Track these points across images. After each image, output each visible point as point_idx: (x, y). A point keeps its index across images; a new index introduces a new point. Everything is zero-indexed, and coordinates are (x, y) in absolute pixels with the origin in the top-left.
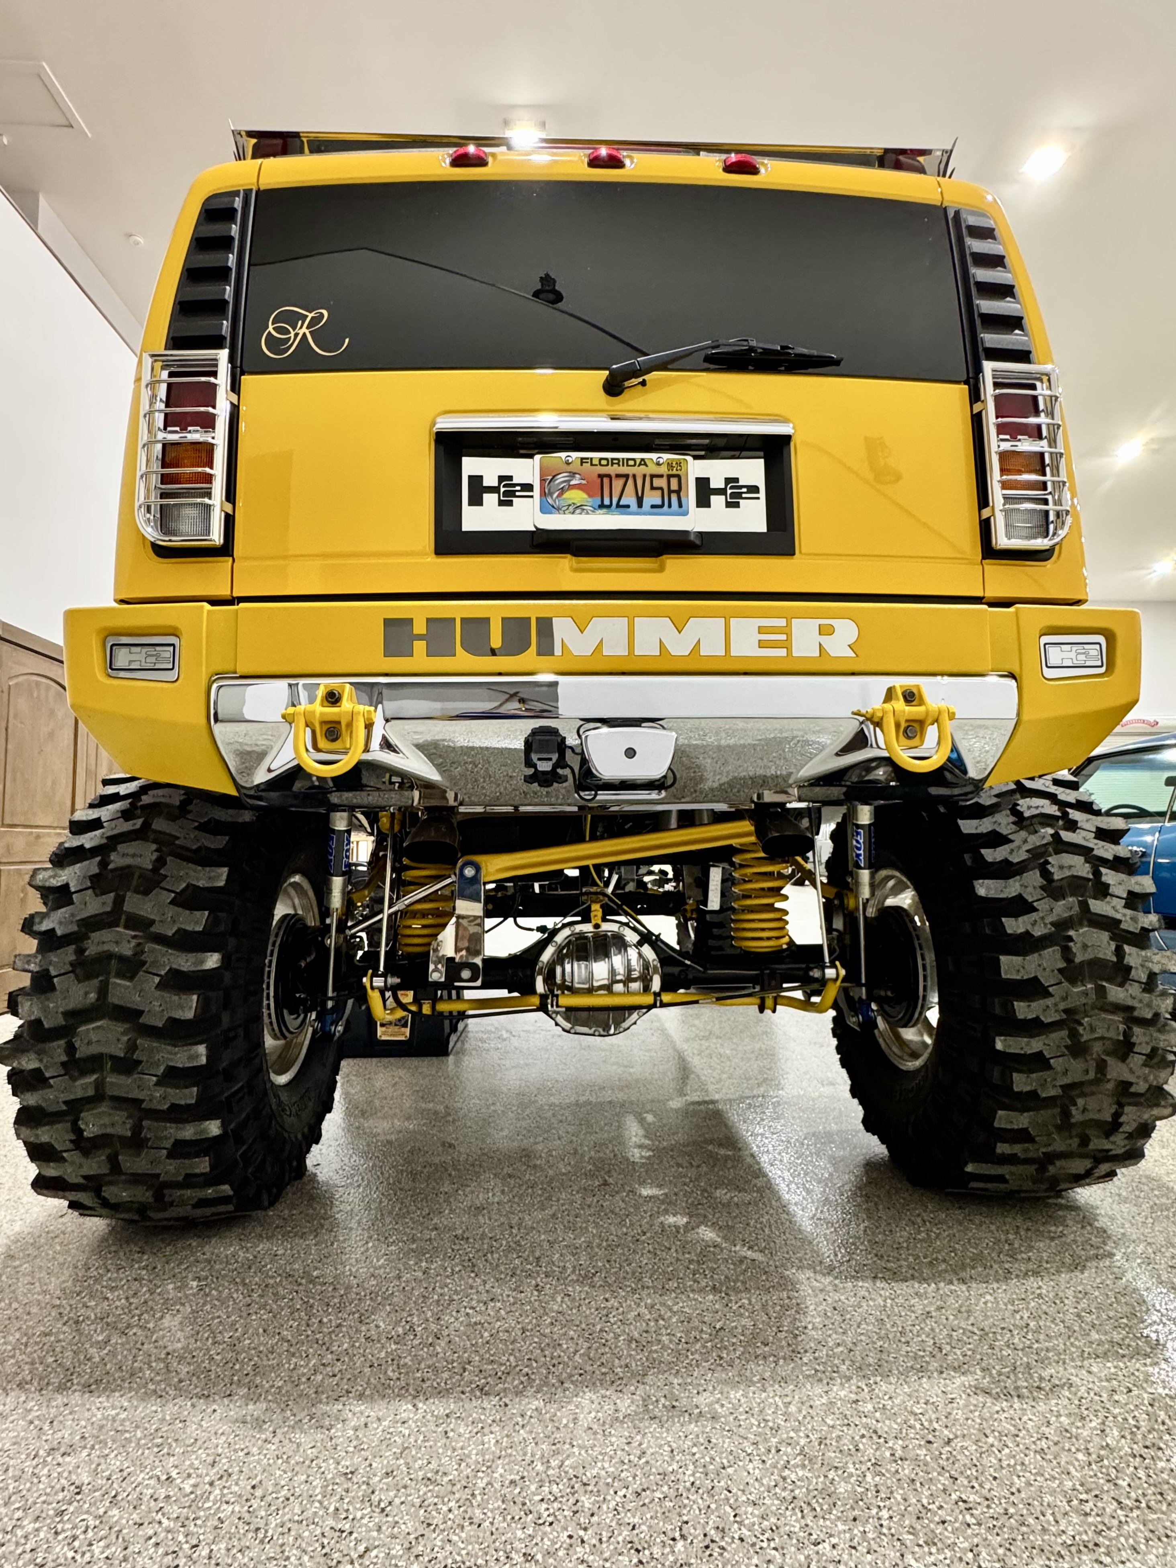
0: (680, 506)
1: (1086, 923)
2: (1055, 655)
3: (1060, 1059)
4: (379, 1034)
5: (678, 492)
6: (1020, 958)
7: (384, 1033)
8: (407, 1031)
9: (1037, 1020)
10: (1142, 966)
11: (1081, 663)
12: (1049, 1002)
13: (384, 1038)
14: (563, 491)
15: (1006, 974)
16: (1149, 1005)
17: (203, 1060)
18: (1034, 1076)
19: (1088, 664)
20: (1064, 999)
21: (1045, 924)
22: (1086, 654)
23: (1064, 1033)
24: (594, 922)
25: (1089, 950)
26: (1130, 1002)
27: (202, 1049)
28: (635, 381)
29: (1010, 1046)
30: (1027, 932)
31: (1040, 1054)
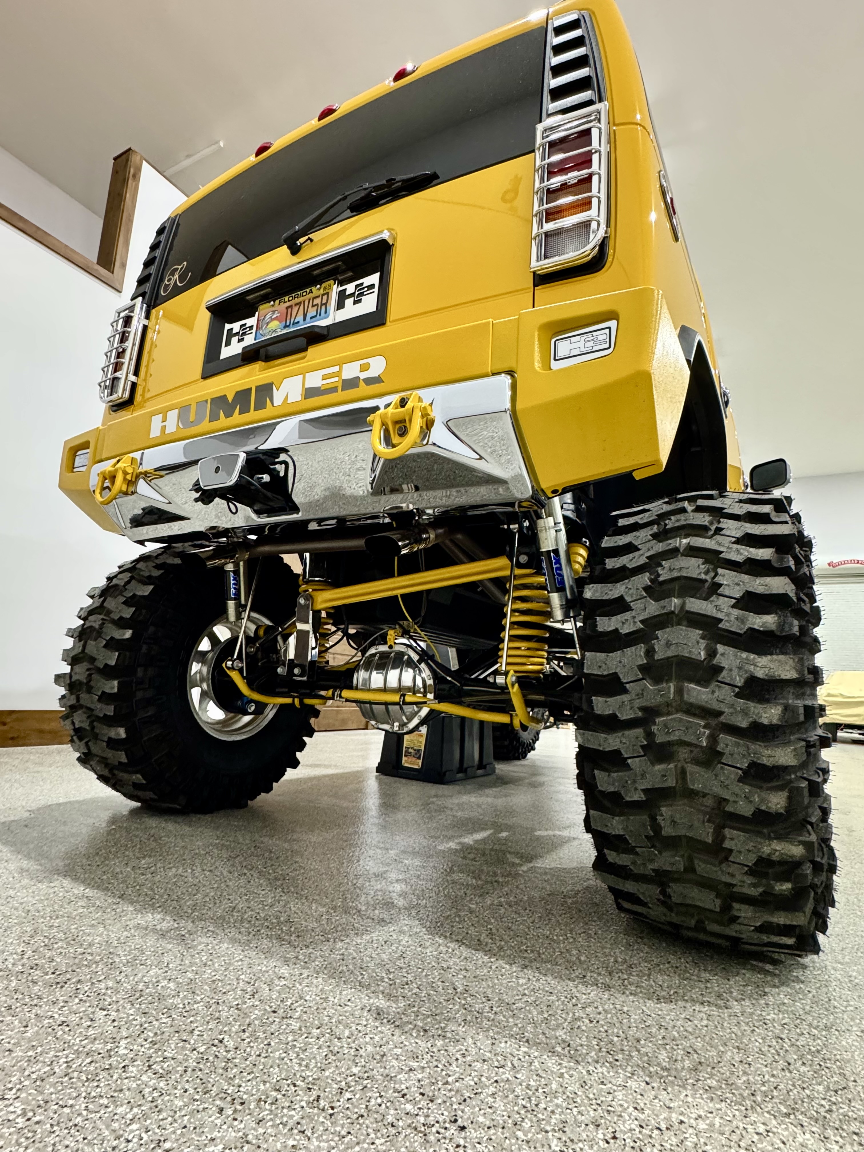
0: (326, 312)
1: (685, 623)
2: (564, 348)
3: (637, 760)
4: (403, 761)
5: (326, 304)
6: (603, 655)
7: (406, 761)
8: (420, 762)
9: (614, 716)
10: (740, 668)
11: (589, 349)
12: (625, 698)
13: (406, 765)
14: (268, 324)
15: (588, 669)
16: (745, 712)
17: (116, 690)
18: (614, 775)
19: (595, 349)
20: (640, 695)
21: (635, 622)
22: (595, 340)
23: (639, 731)
24: (389, 644)
25: (673, 648)
26: (715, 706)
27: (116, 683)
28: (302, 240)
29: (588, 740)
30: (616, 630)
31: (618, 752)
